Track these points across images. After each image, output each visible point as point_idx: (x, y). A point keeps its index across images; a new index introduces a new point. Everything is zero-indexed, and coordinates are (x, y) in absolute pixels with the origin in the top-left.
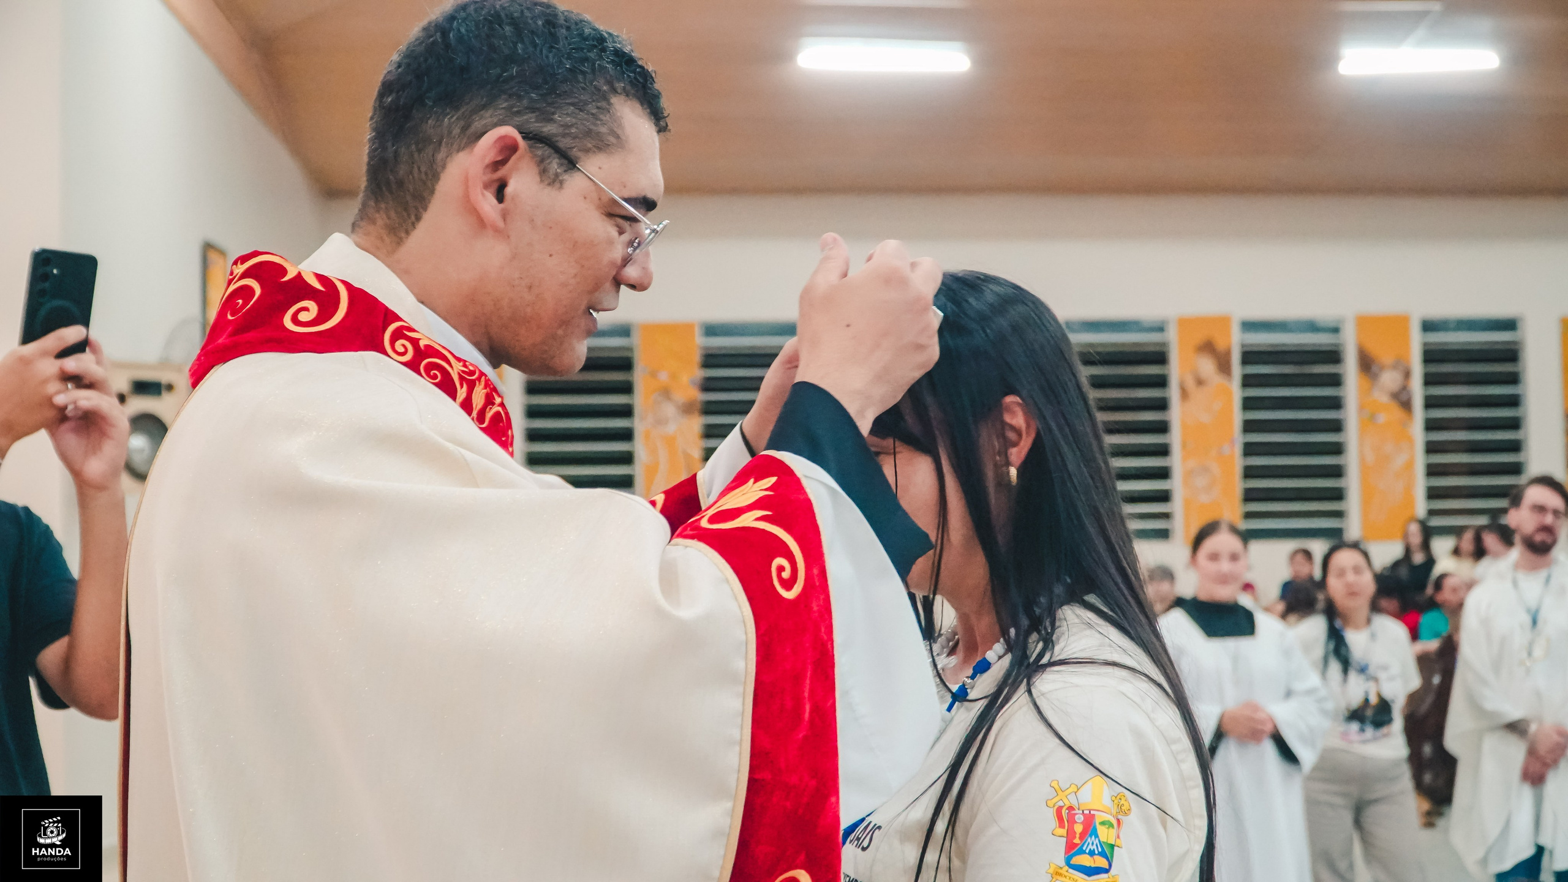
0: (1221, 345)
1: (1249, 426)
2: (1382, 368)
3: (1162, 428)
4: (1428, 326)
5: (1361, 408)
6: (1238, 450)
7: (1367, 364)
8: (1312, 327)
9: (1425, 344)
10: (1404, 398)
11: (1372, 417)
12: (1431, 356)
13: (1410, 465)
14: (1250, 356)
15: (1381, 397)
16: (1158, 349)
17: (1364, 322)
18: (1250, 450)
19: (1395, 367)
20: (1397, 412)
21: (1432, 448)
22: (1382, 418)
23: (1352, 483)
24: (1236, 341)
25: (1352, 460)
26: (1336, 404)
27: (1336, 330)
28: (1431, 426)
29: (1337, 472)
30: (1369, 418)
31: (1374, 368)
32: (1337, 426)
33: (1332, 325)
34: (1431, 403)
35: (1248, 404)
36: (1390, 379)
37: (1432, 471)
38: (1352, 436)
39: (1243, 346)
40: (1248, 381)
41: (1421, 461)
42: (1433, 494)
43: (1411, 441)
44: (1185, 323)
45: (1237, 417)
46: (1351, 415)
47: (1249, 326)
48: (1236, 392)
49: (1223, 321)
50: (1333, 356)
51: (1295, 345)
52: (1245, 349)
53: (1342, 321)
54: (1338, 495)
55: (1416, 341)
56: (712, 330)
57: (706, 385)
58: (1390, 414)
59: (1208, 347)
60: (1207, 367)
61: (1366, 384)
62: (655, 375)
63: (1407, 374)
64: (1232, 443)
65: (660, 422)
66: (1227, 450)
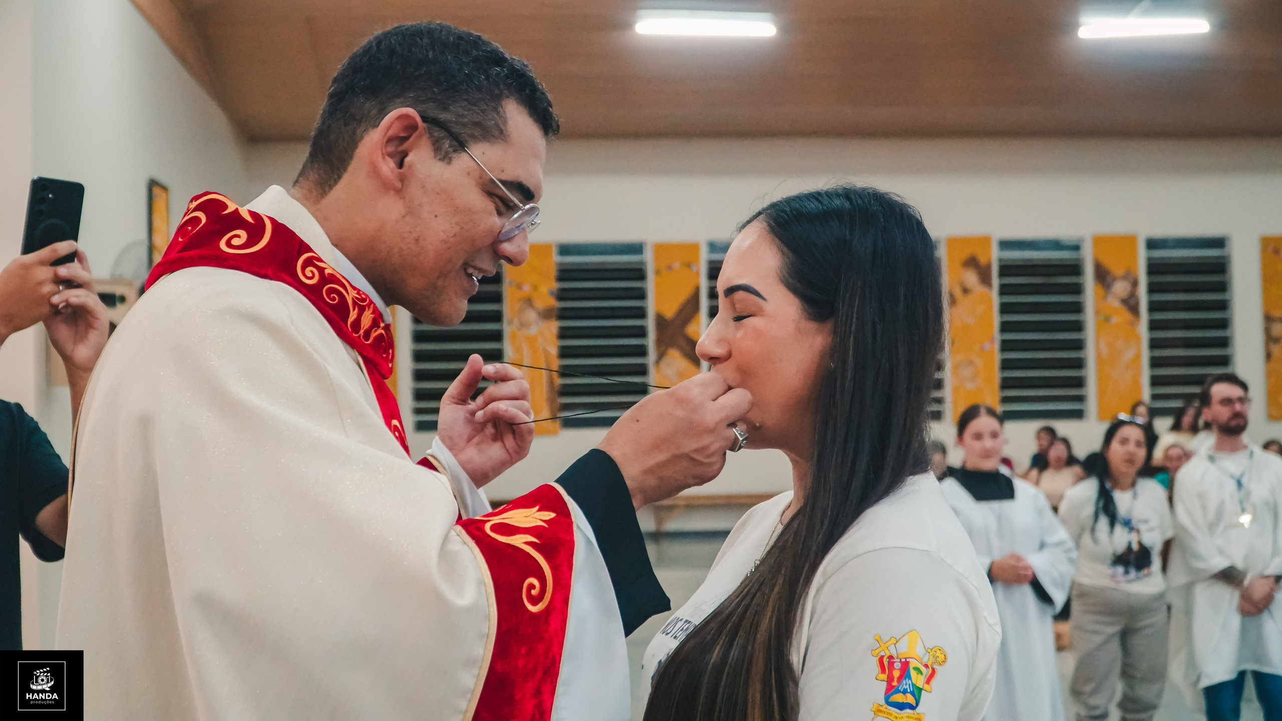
0: (983, 260)
1: (1005, 327)
2: (1115, 279)
4: (1152, 244)
5: (1097, 312)
6: (997, 346)
7: (1103, 276)
8: (1056, 245)
9: (1149, 259)
10: (1132, 302)
11: (1107, 319)
12: (1154, 268)
13: (1138, 357)
14: (1006, 269)
15: (1114, 302)
17: (1099, 241)
18: (1006, 346)
19: (1125, 278)
20: (1126, 315)
21: (1154, 344)
22: (1115, 320)
23: (1091, 373)
24: (995, 255)
25: (1090, 354)
26: (1078, 308)
27: (1076, 248)
28: (1154, 326)
29: (1079, 364)
30: (1105, 319)
31: (1108, 279)
32: (1078, 327)
33: (1075, 243)
34: (1153, 307)
35: (1005, 309)
36: (1121, 288)
37: (1155, 363)
38: (1090, 334)
39: (1000, 260)
40: (1004, 290)
41: (1145, 355)
42: (1156, 381)
43: (1138, 338)
44: (953, 242)
45: (996, 319)
47: (1005, 245)
48: (995, 299)
49: (985, 241)
50: (1075, 269)
51: (1041, 260)
52: (1004, 263)
53: (1082, 240)
54: (1079, 383)
55: (1142, 256)
56: (565, 250)
57: (562, 295)
58: (1121, 316)
59: (972, 263)
60: (971, 278)
61: (1101, 291)
62: (519, 287)
63: (1135, 284)
64: (992, 340)
65: (523, 325)
66: (987, 346)
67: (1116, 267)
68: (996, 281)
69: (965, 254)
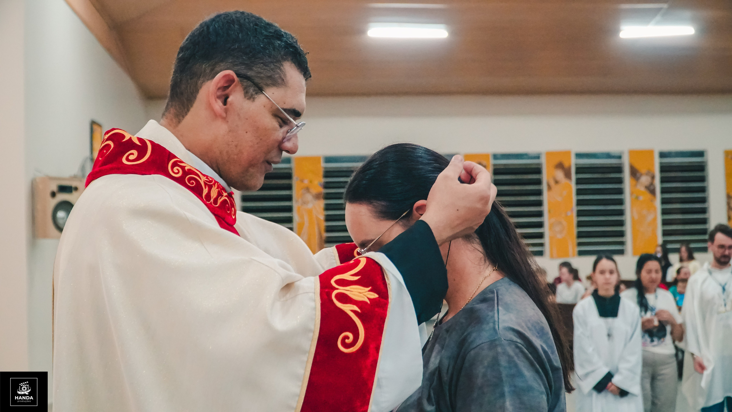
0: (566, 165)
1: (579, 203)
2: (641, 175)
3: (540, 203)
4: (663, 155)
5: (632, 194)
6: (575, 213)
7: (635, 173)
8: (608, 156)
9: (661, 163)
10: (652, 188)
11: (637, 198)
12: (664, 169)
13: (655, 219)
14: (580, 170)
15: (641, 188)
16: (536, 167)
17: (633, 153)
18: (580, 213)
19: (647, 174)
20: (649, 195)
21: (664, 212)
22: (642, 198)
23: (628, 228)
24: (573, 162)
26: (620, 191)
27: (620, 157)
28: (664, 201)
29: (621, 223)
30: (636, 198)
31: (638, 175)
32: (621, 202)
33: (619, 155)
34: (664, 191)
35: (579, 192)
36: (645, 180)
37: (665, 223)
38: (628, 207)
39: (576, 165)
40: (579, 182)
41: (659, 218)
42: (665, 233)
43: (655, 209)
44: (550, 154)
45: (574, 198)
46: (627, 197)
47: (579, 156)
48: (573, 187)
49: (567, 153)
50: (619, 169)
51: (600, 164)
52: (578, 166)
53: (622, 152)
54: (622, 234)
55: (657, 162)
56: (329, 160)
57: (326, 186)
58: (645, 196)
59: (560, 166)
60: (560, 175)
61: (634, 182)
62: (302, 181)
63: (653, 178)
64: (572, 211)
65: (305, 203)
66: (569, 214)
67: (642, 168)
68: (574, 176)
69: (556, 161)
